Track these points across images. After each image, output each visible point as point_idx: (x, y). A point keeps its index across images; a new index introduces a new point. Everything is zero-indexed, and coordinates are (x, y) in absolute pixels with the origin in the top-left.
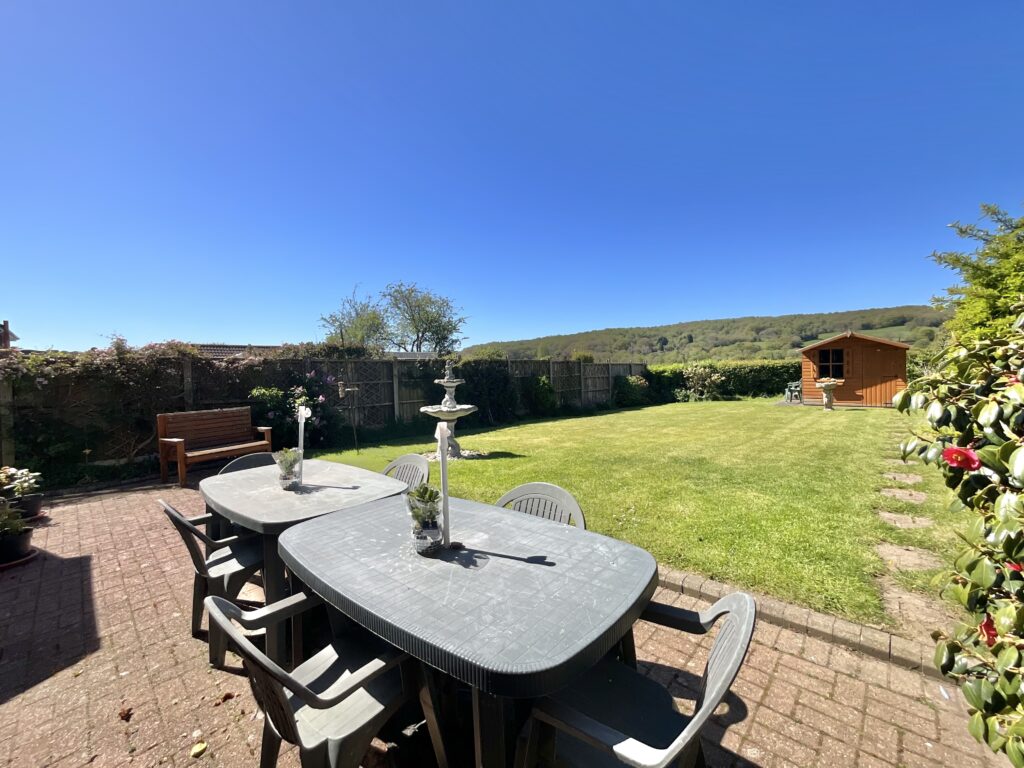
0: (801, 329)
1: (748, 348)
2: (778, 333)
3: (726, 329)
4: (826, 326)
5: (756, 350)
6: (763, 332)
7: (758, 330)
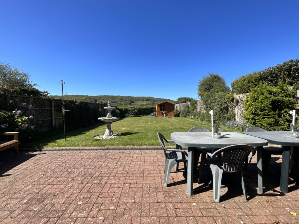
0: (131, 100)
1: (119, 104)
2: (126, 100)
3: (113, 98)
4: (135, 100)
5: (121, 104)
6: (122, 100)
7: (121, 99)
